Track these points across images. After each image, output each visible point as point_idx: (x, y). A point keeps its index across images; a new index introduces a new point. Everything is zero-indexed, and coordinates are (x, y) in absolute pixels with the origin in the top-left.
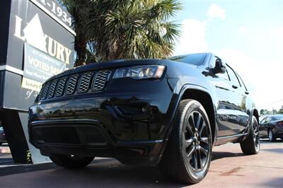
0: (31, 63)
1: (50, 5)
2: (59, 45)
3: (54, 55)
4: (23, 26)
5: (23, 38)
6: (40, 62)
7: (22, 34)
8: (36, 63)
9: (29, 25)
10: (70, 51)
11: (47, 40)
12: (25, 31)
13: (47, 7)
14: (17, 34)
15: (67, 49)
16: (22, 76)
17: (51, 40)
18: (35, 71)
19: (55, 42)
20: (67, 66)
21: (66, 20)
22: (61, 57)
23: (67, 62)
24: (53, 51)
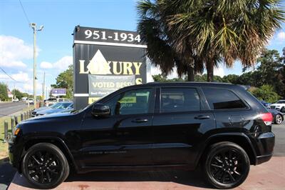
0: (95, 86)
2: (125, 63)
3: (120, 73)
4: (86, 64)
5: (87, 72)
6: (105, 83)
7: (86, 69)
8: (100, 85)
9: (92, 62)
10: (140, 64)
11: (111, 65)
12: (88, 67)
13: (108, 40)
14: (82, 71)
15: (135, 64)
16: (88, 97)
17: (115, 63)
18: (100, 90)
19: (121, 63)
20: (137, 77)
21: (132, 40)
22: (128, 72)
23: (137, 73)
24: (118, 71)
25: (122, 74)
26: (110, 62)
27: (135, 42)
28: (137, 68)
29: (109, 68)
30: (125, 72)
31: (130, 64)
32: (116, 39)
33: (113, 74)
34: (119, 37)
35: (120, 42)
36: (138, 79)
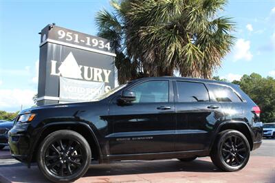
0: (66, 90)
1: (83, 41)
2: (96, 70)
3: (90, 79)
5: (59, 74)
6: (76, 88)
7: (57, 71)
8: (71, 89)
10: (110, 71)
11: (82, 70)
13: (80, 44)
14: (53, 72)
15: (105, 71)
16: (59, 101)
17: (86, 68)
19: (91, 68)
20: (106, 84)
21: (103, 47)
22: (98, 79)
23: (107, 81)
24: (89, 76)
25: (92, 80)
26: (81, 66)
28: (107, 75)
29: (81, 72)
30: (95, 79)
31: (100, 71)
32: (88, 44)
33: (84, 79)
34: (91, 43)
35: (91, 47)
36: (107, 87)
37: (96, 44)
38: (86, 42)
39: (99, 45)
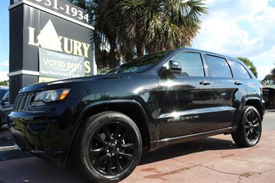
0: (46, 64)
1: (63, 9)
2: (76, 42)
3: (71, 52)
4: (36, 34)
5: (37, 45)
6: (56, 61)
7: (36, 41)
8: (51, 63)
9: (43, 32)
10: (89, 45)
11: (62, 41)
12: (38, 38)
13: (60, 11)
14: (31, 42)
15: (84, 45)
16: (38, 76)
17: (66, 40)
18: (51, 70)
19: (71, 40)
20: (86, 59)
21: (82, 18)
22: (78, 53)
23: (86, 55)
24: (69, 49)
25: (72, 54)
26: (61, 37)
27: (84, 21)
28: (86, 49)
29: (61, 44)
30: (75, 53)
31: (80, 43)
32: (68, 12)
33: (64, 52)
34: (70, 11)
35: (71, 16)
36: (87, 62)
37: (76, 14)
38: (65, 10)
39: (78, 15)
